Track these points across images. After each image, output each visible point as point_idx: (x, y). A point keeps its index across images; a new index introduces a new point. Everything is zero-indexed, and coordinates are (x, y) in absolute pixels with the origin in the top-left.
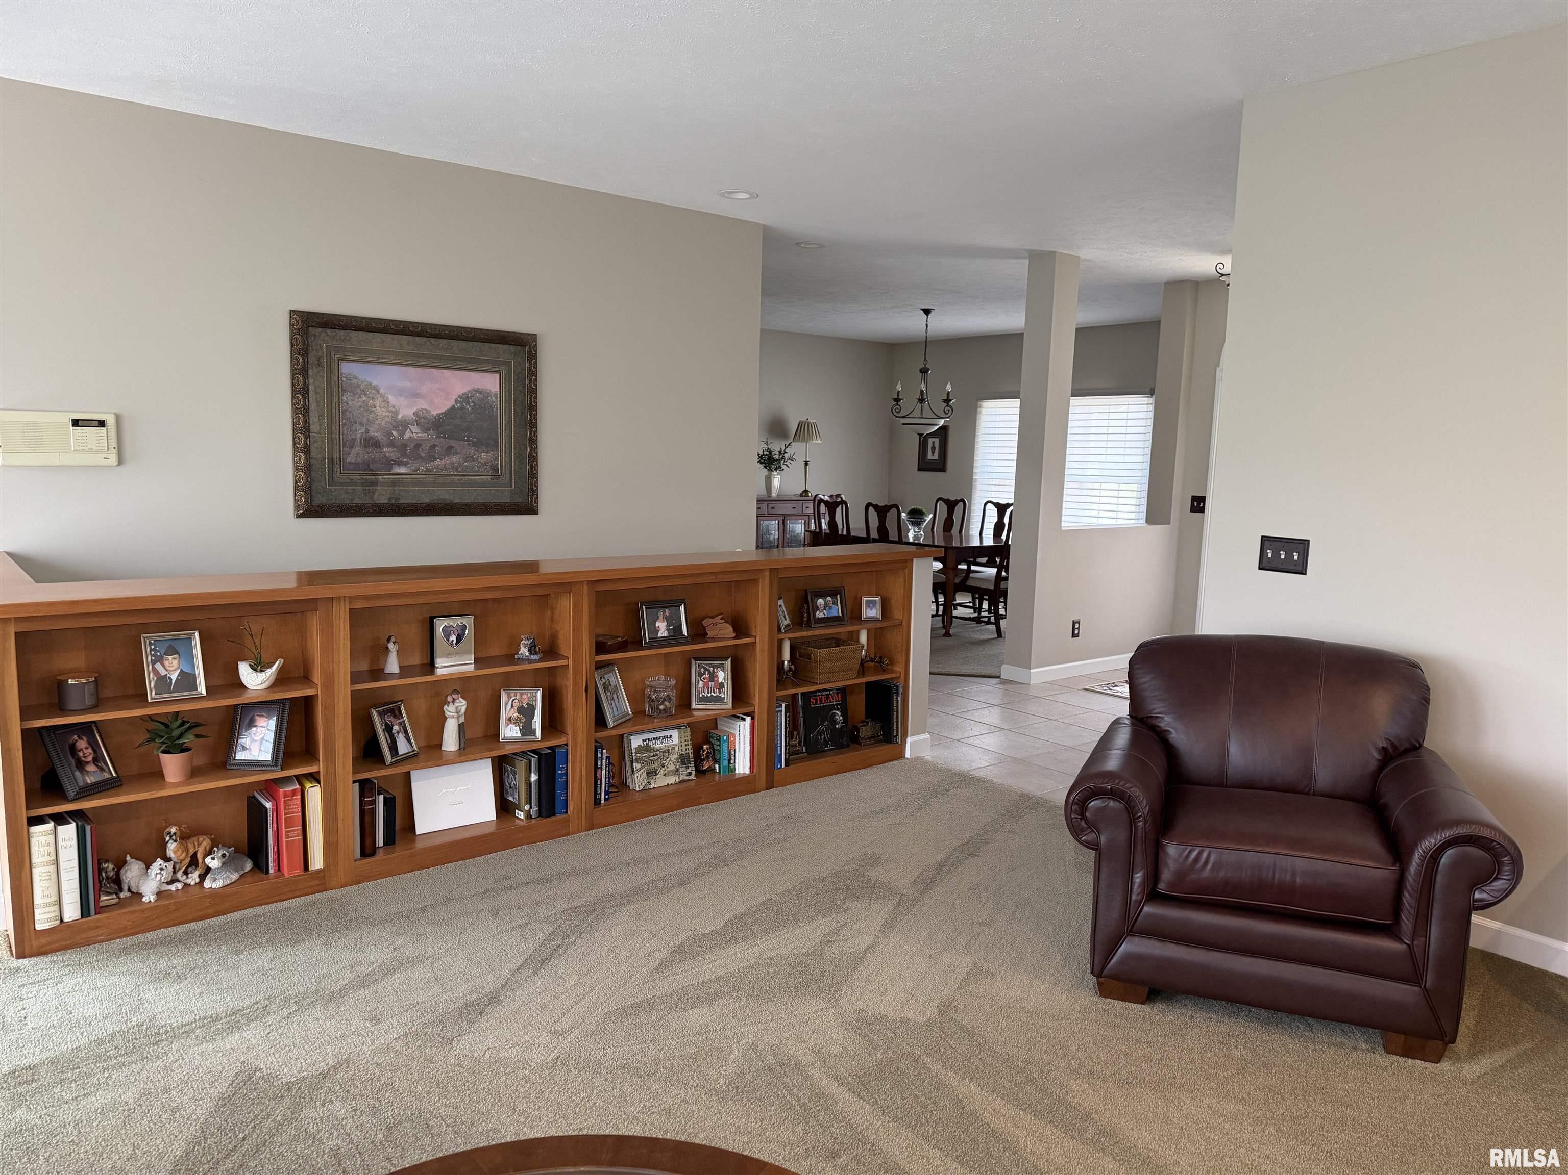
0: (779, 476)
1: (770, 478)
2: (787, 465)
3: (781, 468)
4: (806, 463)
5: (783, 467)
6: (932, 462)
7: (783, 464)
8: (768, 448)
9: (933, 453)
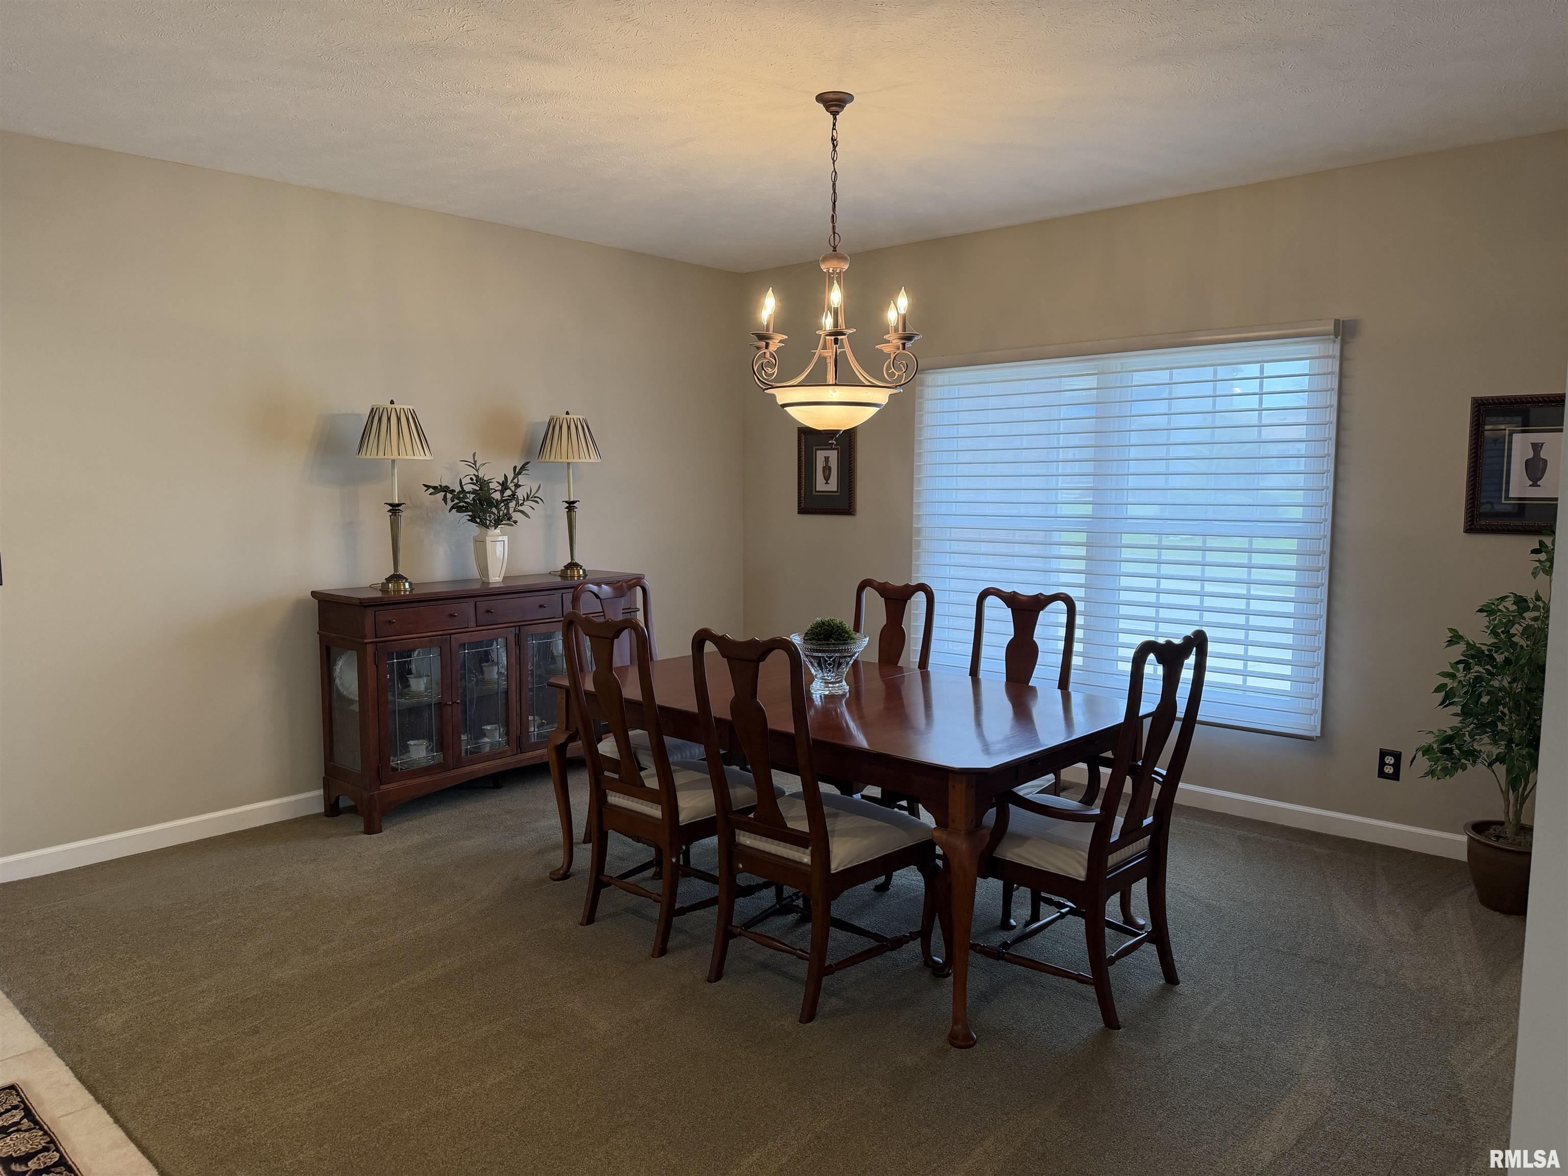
0: (505, 538)
1: (483, 542)
2: (522, 512)
3: (509, 519)
4: (571, 506)
5: (516, 516)
6: (827, 496)
7: (515, 511)
8: (477, 476)
9: (827, 479)
